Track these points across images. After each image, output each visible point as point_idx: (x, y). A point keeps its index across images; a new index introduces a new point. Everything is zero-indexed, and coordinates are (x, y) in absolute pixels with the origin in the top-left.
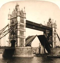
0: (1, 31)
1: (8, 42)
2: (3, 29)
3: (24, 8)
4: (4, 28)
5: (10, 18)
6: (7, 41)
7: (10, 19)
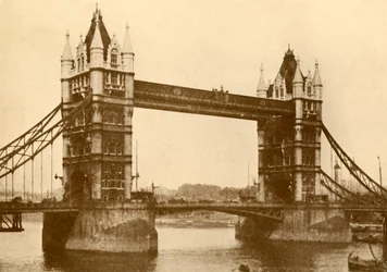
0: (28, 132)
1: (61, 178)
2: (38, 125)
3: (128, 28)
4: (41, 123)
5: (69, 77)
6: (56, 177)
7: (70, 80)
